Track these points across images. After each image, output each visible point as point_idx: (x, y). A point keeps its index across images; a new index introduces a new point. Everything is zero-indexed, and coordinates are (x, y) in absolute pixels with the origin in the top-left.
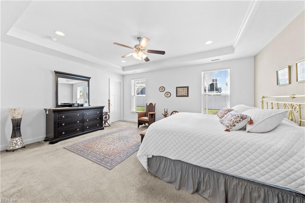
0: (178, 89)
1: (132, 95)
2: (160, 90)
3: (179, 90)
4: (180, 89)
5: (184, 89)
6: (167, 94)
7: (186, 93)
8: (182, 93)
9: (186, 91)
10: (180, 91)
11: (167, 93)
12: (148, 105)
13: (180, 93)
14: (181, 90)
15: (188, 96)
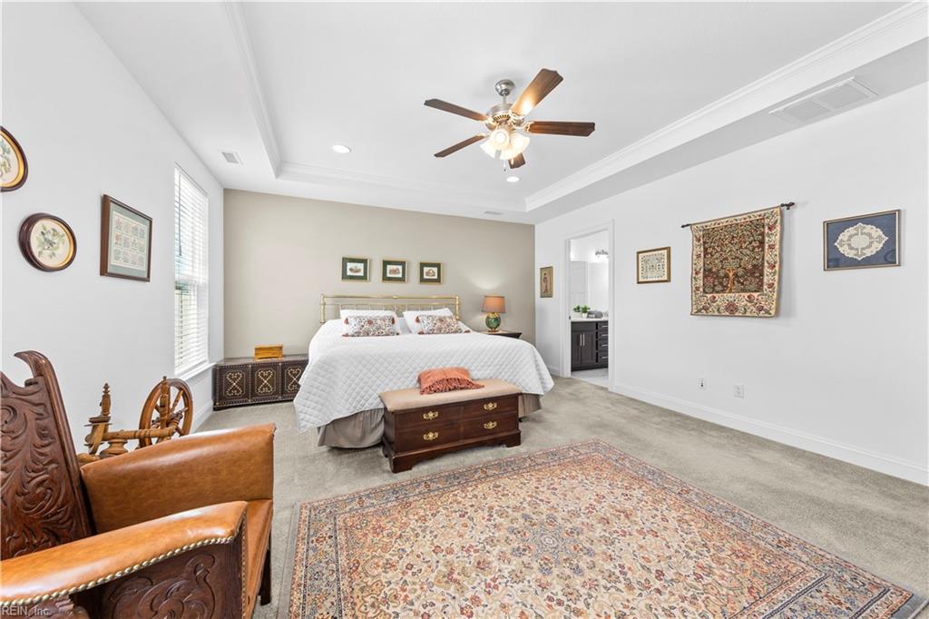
0: (114, 217)
3: (118, 225)
4: (123, 220)
5: (139, 227)
6: (45, 240)
7: (145, 255)
8: (130, 254)
9: (145, 243)
10: (122, 233)
11: (49, 225)
13: (122, 248)
14: (126, 227)
15: (149, 281)
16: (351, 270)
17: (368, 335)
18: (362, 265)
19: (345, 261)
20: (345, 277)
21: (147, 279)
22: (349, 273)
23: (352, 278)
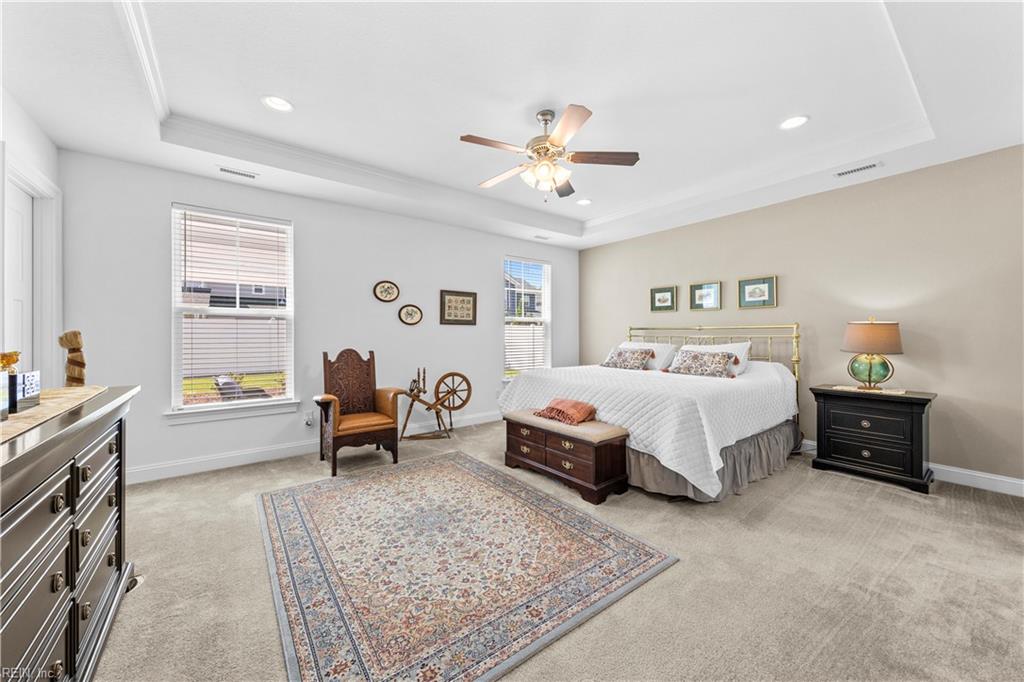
0: (447, 298)
1: (173, 306)
2: (379, 295)
3: (450, 301)
4: (453, 298)
5: (466, 299)
6: (409, 314)
7: (471, 312)
8: (459, 313)
9: (471, 306)
10: (453, 304)
11: (410, 308)
12: (333, 358)
13: (453, 311)
14: (456, 301)
15: (475, 324)
16: (659, 300)
17: (616, 367)
18: (669, 294)
19: (654, 292)
20: (654, 308)
21: (473, 322)
22: (657, 304)
23: (660, 308)
